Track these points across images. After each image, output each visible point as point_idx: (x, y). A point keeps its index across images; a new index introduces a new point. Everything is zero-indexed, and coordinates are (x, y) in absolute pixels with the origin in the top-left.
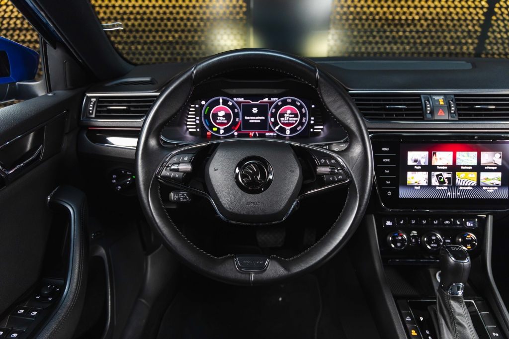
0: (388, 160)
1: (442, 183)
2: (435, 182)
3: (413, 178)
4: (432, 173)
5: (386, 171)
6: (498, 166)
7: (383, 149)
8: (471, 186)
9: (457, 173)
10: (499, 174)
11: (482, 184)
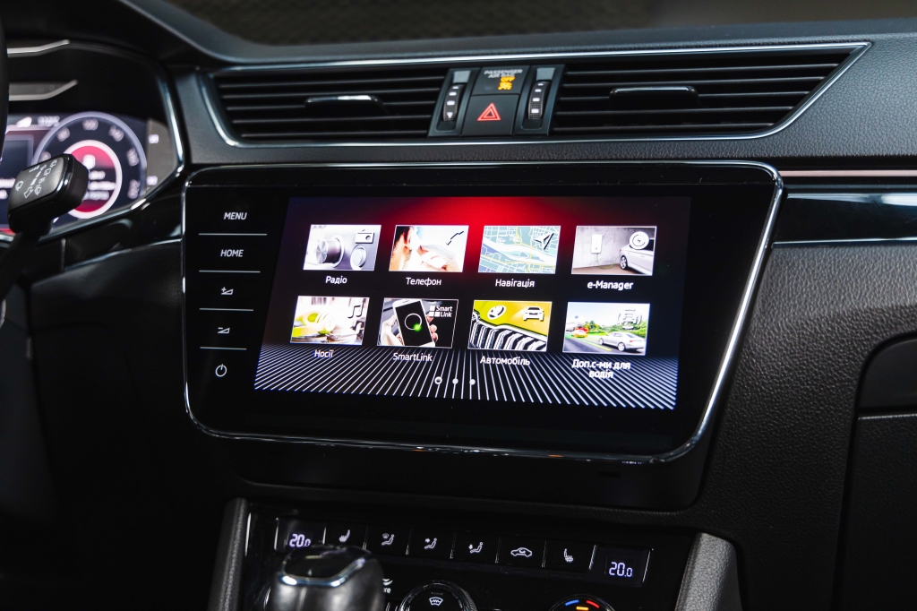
0: (239, 253)
1: (414, 339)
2: (389, 334)
3: (312, 318)
4: (387, 300)
5: (225, 292)
6: (638, 280)
7: (229, 216)
8: (524, 354)
9: (477, 304)
10: (641, 311)
11: (569, 347)
